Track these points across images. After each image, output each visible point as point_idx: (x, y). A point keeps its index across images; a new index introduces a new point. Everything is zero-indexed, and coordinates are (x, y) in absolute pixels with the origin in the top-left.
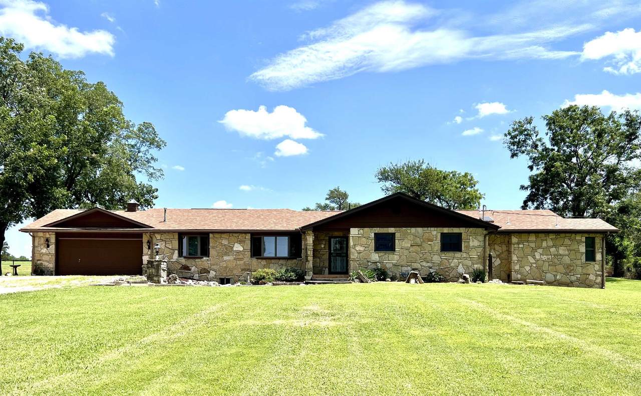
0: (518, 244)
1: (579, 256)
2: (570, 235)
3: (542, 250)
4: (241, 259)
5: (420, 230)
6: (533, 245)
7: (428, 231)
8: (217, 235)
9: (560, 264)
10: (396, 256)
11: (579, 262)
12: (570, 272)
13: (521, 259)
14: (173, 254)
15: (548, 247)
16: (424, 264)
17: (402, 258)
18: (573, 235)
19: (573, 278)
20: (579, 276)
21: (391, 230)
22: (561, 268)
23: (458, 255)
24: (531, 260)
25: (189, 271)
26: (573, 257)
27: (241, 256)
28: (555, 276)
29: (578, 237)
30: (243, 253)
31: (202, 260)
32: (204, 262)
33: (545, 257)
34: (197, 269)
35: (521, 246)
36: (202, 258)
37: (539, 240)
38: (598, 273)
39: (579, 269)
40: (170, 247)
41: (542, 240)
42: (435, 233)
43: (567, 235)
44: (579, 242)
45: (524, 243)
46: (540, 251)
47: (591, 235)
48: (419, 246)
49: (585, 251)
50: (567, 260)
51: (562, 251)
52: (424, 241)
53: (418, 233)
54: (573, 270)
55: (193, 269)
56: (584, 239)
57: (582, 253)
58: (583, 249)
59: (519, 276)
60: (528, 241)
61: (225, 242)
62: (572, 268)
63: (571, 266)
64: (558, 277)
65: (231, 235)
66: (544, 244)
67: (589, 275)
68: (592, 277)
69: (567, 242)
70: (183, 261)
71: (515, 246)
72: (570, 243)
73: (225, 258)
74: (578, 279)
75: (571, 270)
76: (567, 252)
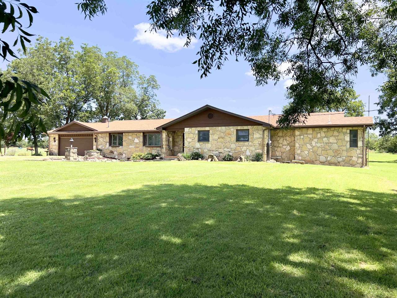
0: (300, 135)
1: (344, 144)
2: (338, 129)
3: (317, 139)
4: (138, 147)
5: (223, 128)
6: (310, 136)
7: (228, 129)
8: (126, 134)
9: (330, 149)
10: (209, 145)
11: (344, 148)
12: (337, 155)
13: (302, 146)
14: (106, 144)
15: (322, 138)
16: (226, 149)
17: (213, 145)
18: (341, 129)
19: (340, 160)
20: (345, 158)
21: (207, 129)
22: (331, 153)
23: (246, 143)
24: (309, 146)
25: (113, 154)
26: (340, 144)
27: (138, 146)
28: (326, 158)
29: (344, 130)
30: (139, 143)
31: (119, 148)
32: (120, 149)
33: (319, 145)
34: (117, 153)
35: (302, 137)
36: (119, 147)
37: (315, 132)
38: (359, 156)
39: (345, 154)
40: (105, 141)
41: (317, 133)
42: (233, 130)
43: (336, 129)
44: (345, 134)
45: (304, 135)
46: (316, 140)
47: (354, 128)
48: (223, 138)
49: (349, 140)
50: (335, 147)
51: (332, 140)
52: (226, 135)
53: (222, 130)
54: (340, 153)
55: (115, 153)
56: (348, 131)
57: (347, 142)
58: (348, 138)
59: (300, 158)
60: (306, 134)
61: (130, 138)
62: (339, 152)
63: (338, 150)
64: (329, 159)
65: (133, 133)
66: (319, 135)
67: (352, 157)
68: (354, 159)
69: (336, 133)
70: (110, 148)
71: (298, 137)
72: (337, 134)
73: (130, 147)
74: (344, 161)
75: (338, 154)
76: (335, 141)
